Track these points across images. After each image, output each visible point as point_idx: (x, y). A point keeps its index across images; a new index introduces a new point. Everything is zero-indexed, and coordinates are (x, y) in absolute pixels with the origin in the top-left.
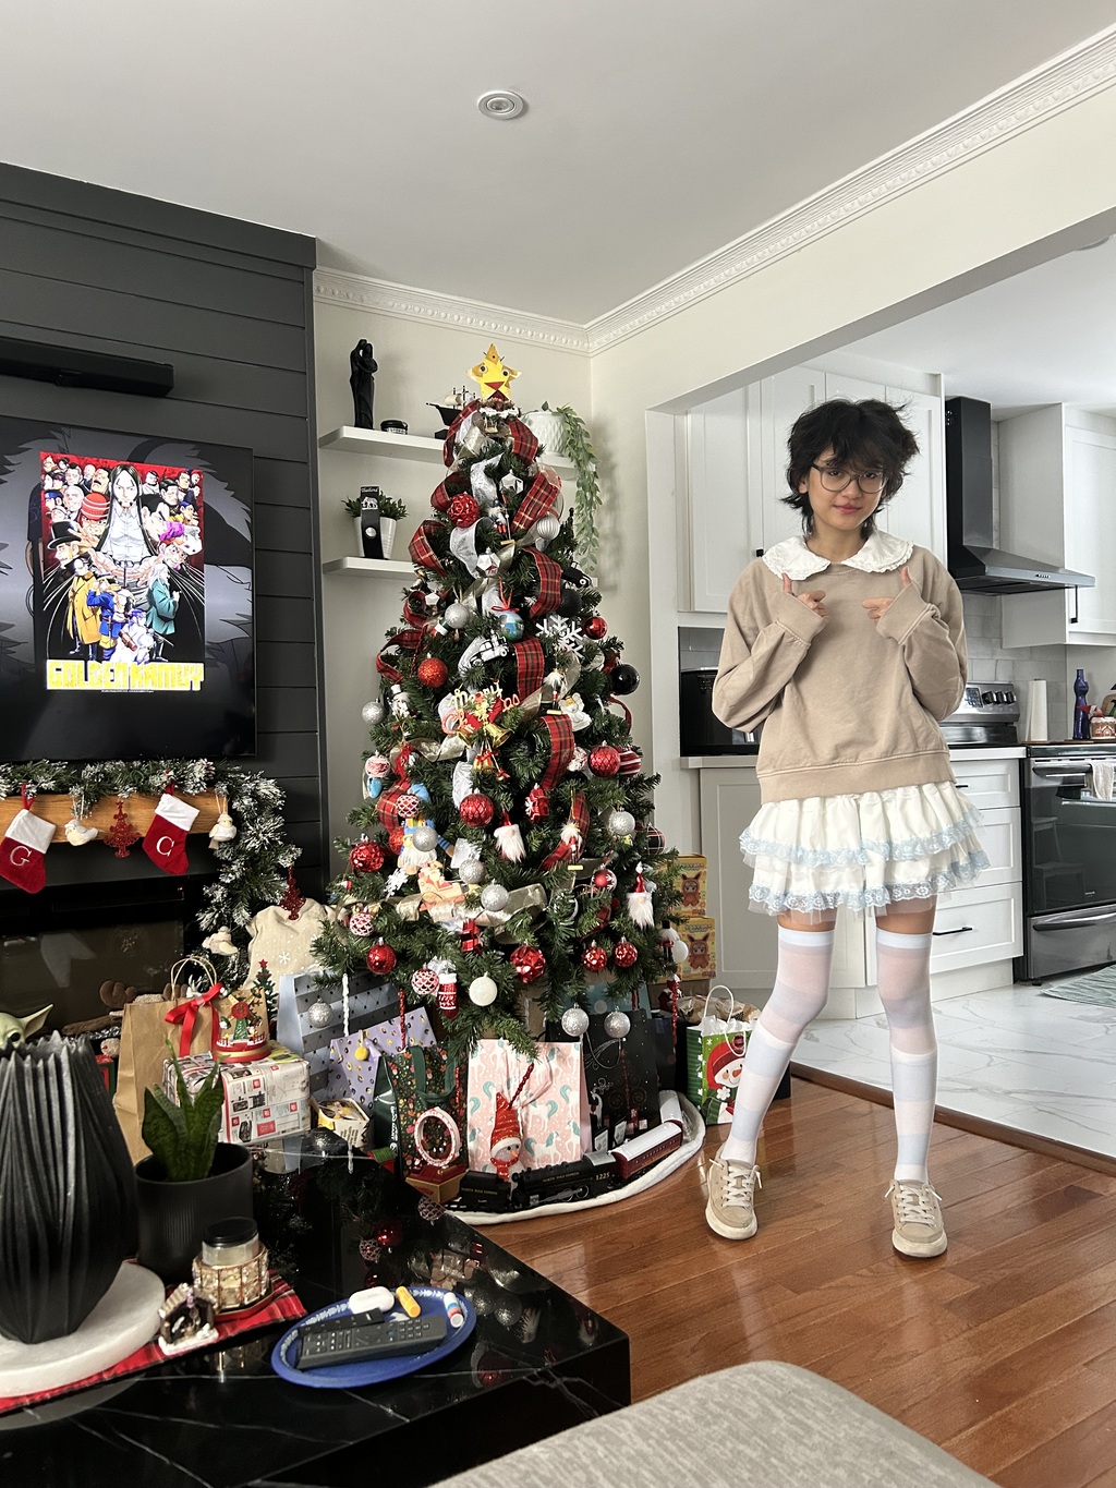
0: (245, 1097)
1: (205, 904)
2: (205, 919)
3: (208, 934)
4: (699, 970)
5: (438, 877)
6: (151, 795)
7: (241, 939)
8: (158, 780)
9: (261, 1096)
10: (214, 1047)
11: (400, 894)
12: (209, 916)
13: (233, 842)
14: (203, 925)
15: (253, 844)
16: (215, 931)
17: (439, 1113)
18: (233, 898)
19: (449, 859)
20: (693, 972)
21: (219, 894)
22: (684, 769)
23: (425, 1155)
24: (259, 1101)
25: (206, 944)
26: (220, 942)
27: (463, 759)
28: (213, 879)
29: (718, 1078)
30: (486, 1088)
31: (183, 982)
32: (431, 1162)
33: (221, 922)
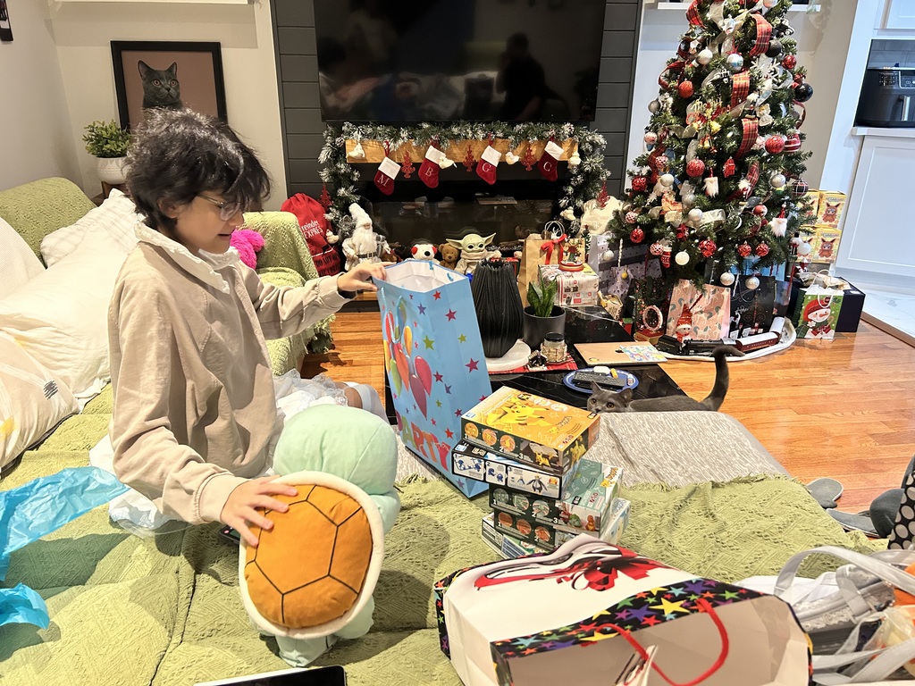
0: (570, 287)
1: (563, 195)
2: (563, 202)
3: (563, 209)
4: (824, 258)
5: (672, 199)
6: (543, 141)
7: (579, 213)
8: (548, 134)
9: (577, 288)
10: (559, 263)
11: (653, 205)
12: (564, 201)
13: (580, 166)
14: (562, 205)
15: (588, 169)
16: (567, 208)
17: (655, 307)
18: (576, 194)
19: (679, 191)
20: (820, 258)
21: (570, 190)
22: (853, 136)
23: (646, 325)
24: (576, 289)
25: (562, 214)
26: (569, 214)
27: (696, 138)
28: (568, 183)
29: (810, 316)
30: (680, 300)
31: (550, 230)
32: (649, 328)
33: (569, 205)
